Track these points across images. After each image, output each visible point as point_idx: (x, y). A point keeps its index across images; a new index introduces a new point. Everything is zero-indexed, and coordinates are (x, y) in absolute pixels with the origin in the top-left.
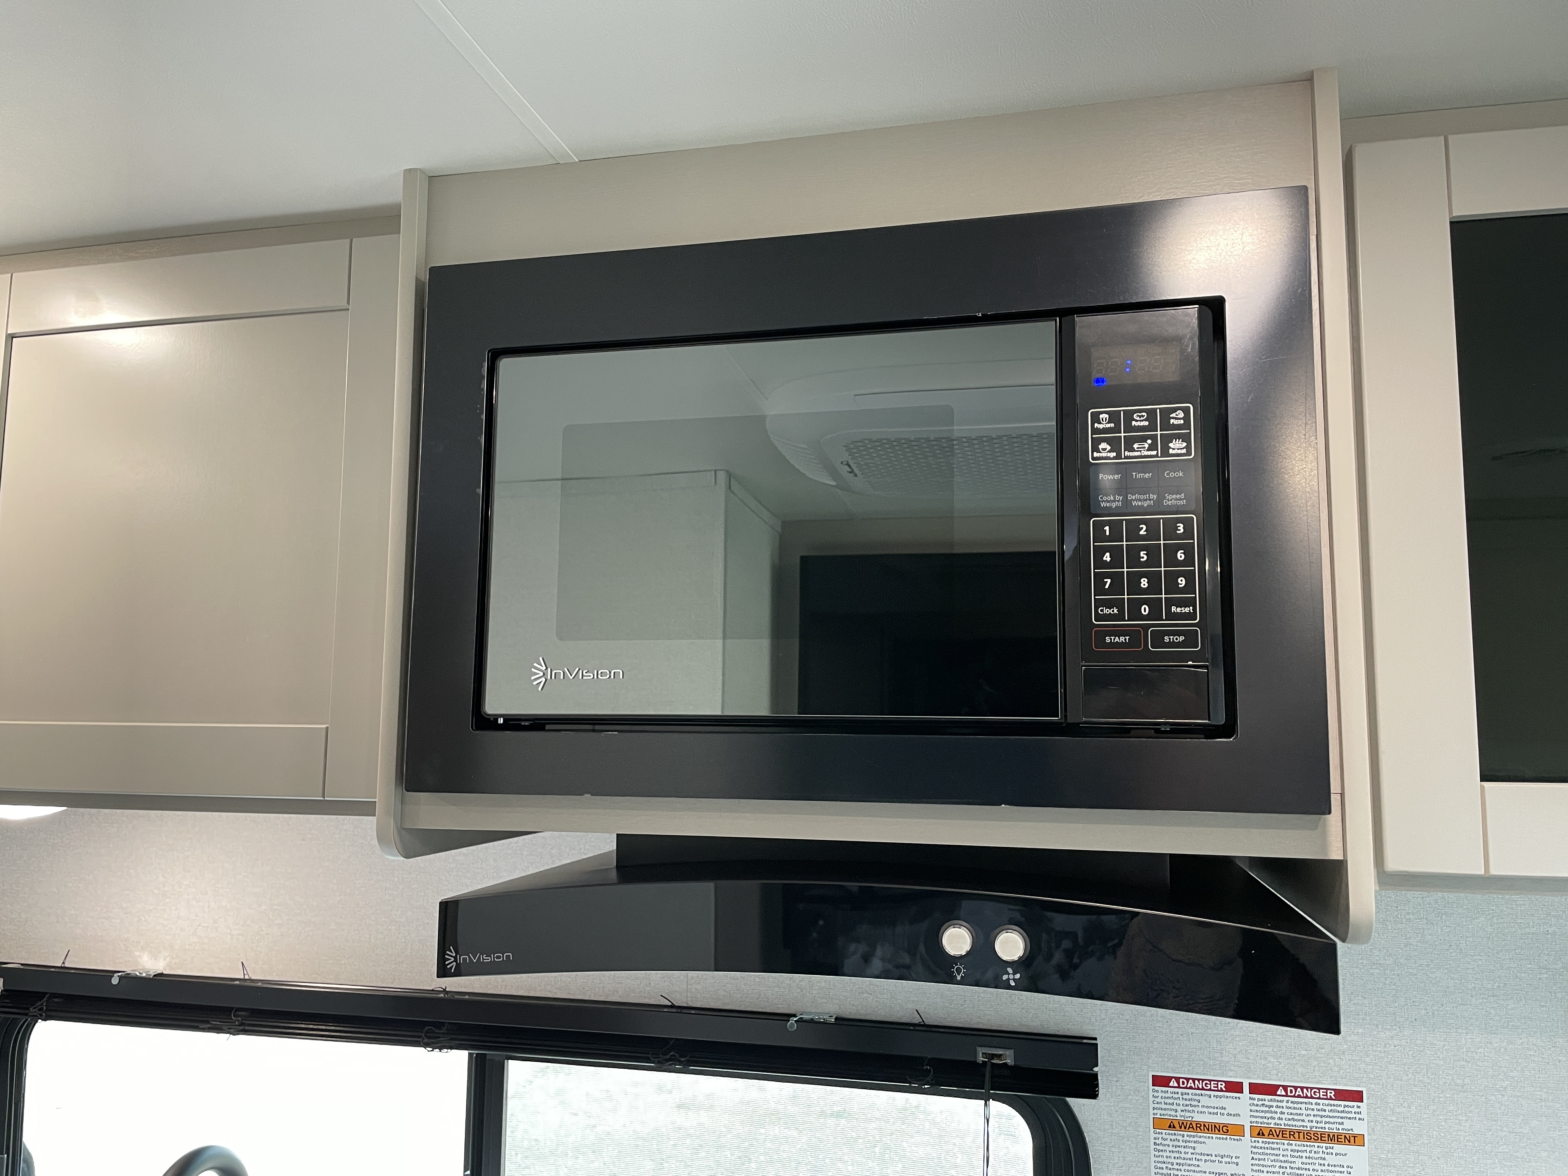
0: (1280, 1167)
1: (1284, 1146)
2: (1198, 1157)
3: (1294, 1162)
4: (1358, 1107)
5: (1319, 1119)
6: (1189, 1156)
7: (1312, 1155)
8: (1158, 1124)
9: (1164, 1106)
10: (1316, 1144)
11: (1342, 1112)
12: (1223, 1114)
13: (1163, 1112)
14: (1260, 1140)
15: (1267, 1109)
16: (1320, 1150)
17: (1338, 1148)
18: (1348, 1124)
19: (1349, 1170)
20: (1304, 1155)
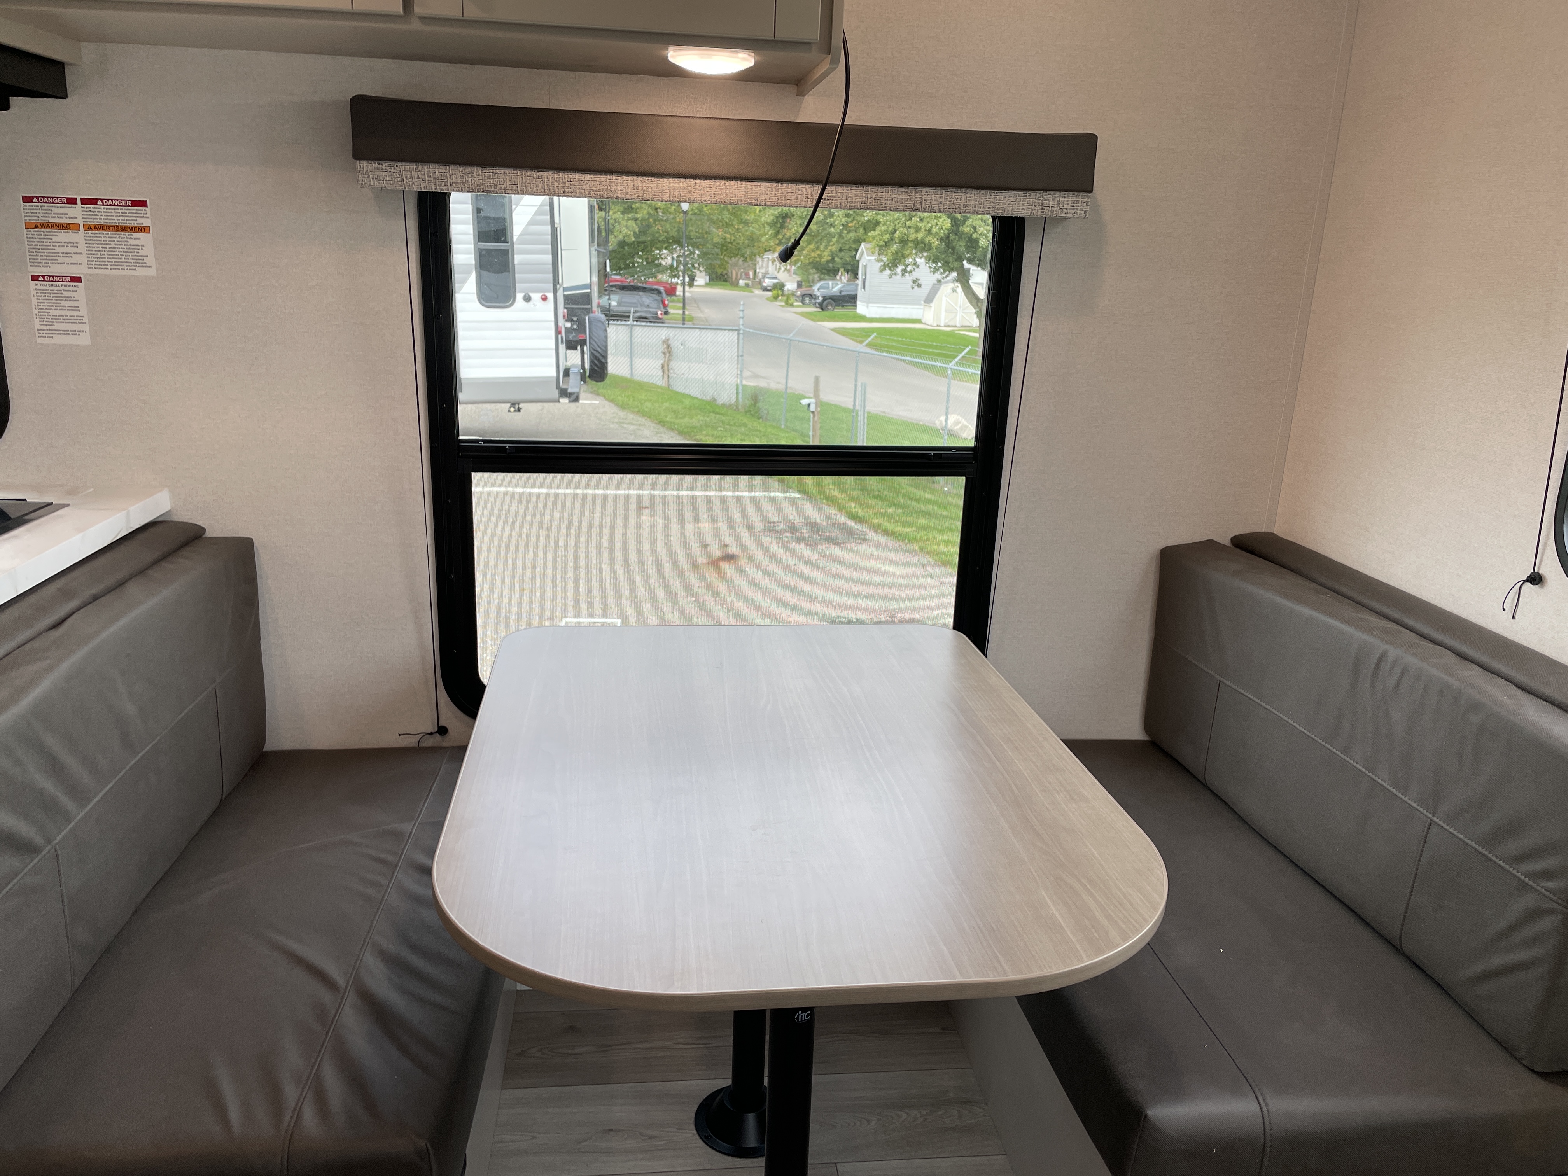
0: (102, 248)
1: (105, 235)
2: (54, 244)
3: (111, 244)
4: (145, 210)
5: (123, 218)
6: (49, 244)
7: (121, 239)
8: (28, 225)
9: (30, 214)
10: (122, 233)
11: (136, 213)
12: (67, 218)
13: (30, 218)
14: (90, 232)
15: (92, 213)
16: (125, 236)
17: (135, 235)
18: (140, 221)
19: (142, 247)
20: (116, 240)
